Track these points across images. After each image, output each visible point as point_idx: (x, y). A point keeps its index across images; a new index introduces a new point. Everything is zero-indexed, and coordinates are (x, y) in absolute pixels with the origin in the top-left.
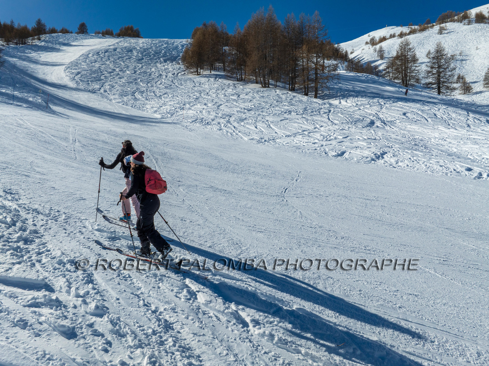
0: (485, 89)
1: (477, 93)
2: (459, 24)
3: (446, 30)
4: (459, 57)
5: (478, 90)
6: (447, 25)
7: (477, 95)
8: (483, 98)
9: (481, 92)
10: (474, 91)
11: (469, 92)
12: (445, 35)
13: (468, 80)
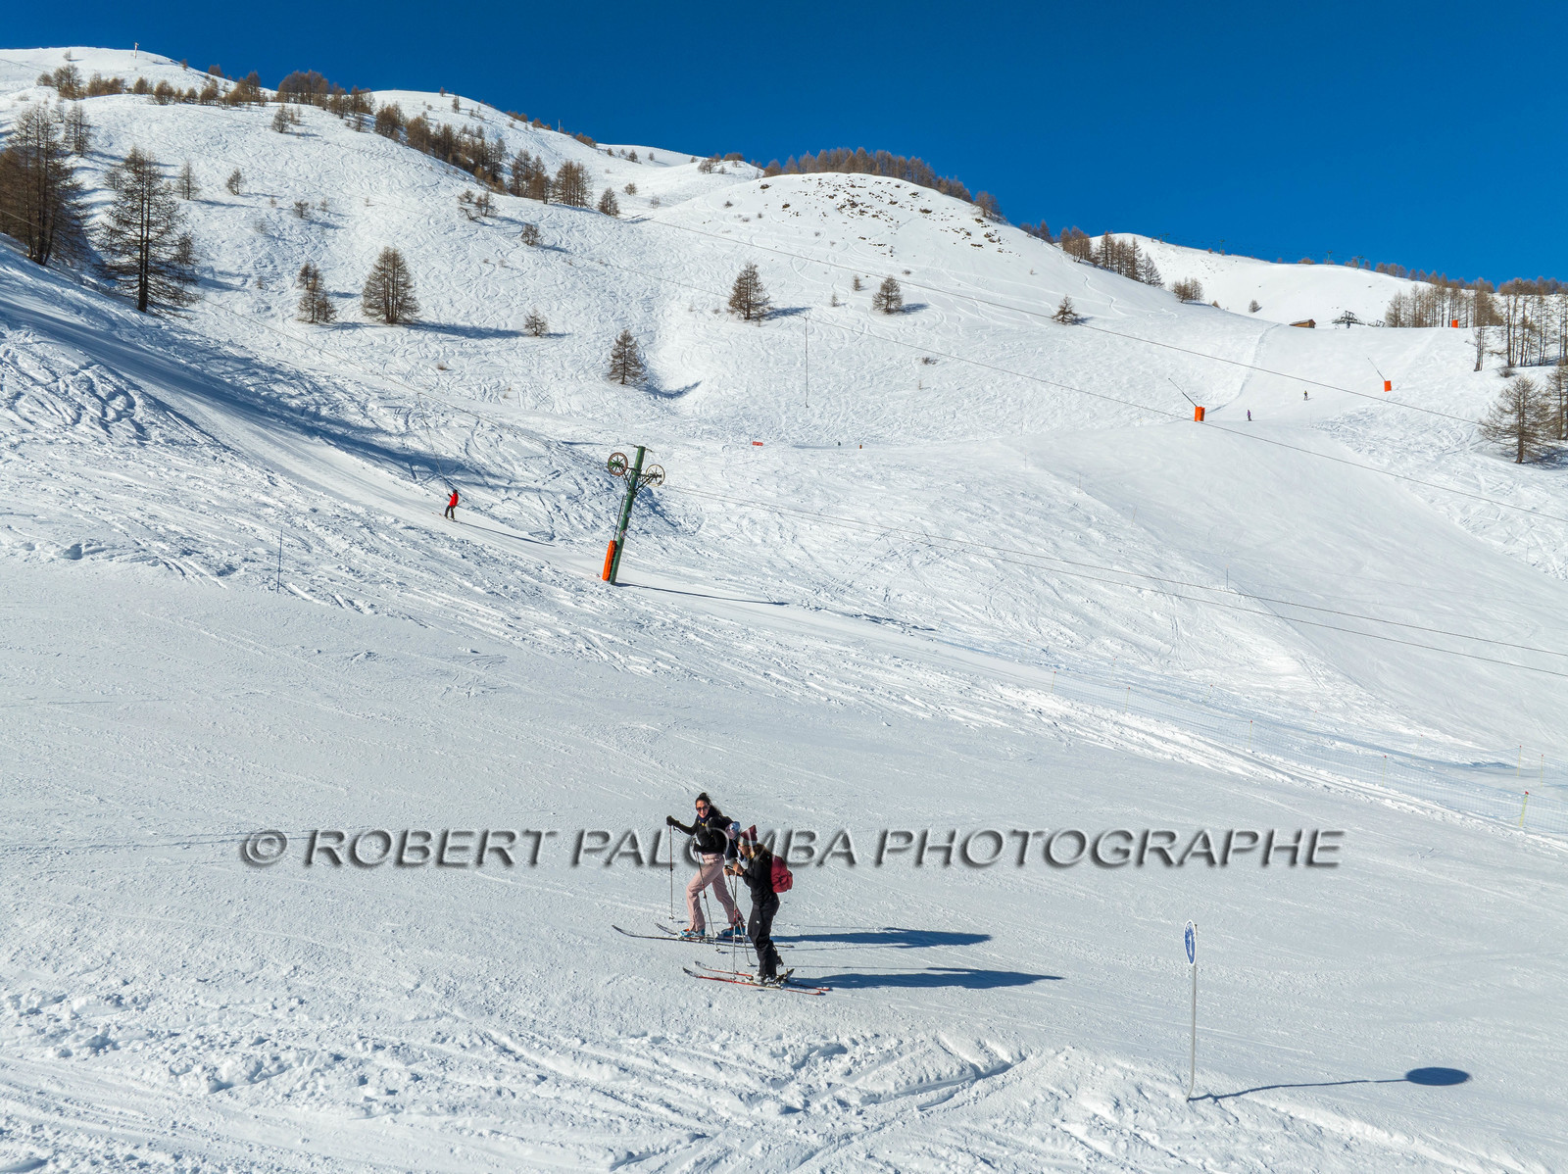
0: (366, 320)
1: (344, 326)
2: (336, 118)
3: (297, 123)
4: (319, 214)
5: (350, 320)
6: (304, 112)
7: (345, 332)
8: (354, 343)
9: (355, 326)
10: (340, 320)
11: (326, 319)
12: (293, 138)
13: (330, 283)
